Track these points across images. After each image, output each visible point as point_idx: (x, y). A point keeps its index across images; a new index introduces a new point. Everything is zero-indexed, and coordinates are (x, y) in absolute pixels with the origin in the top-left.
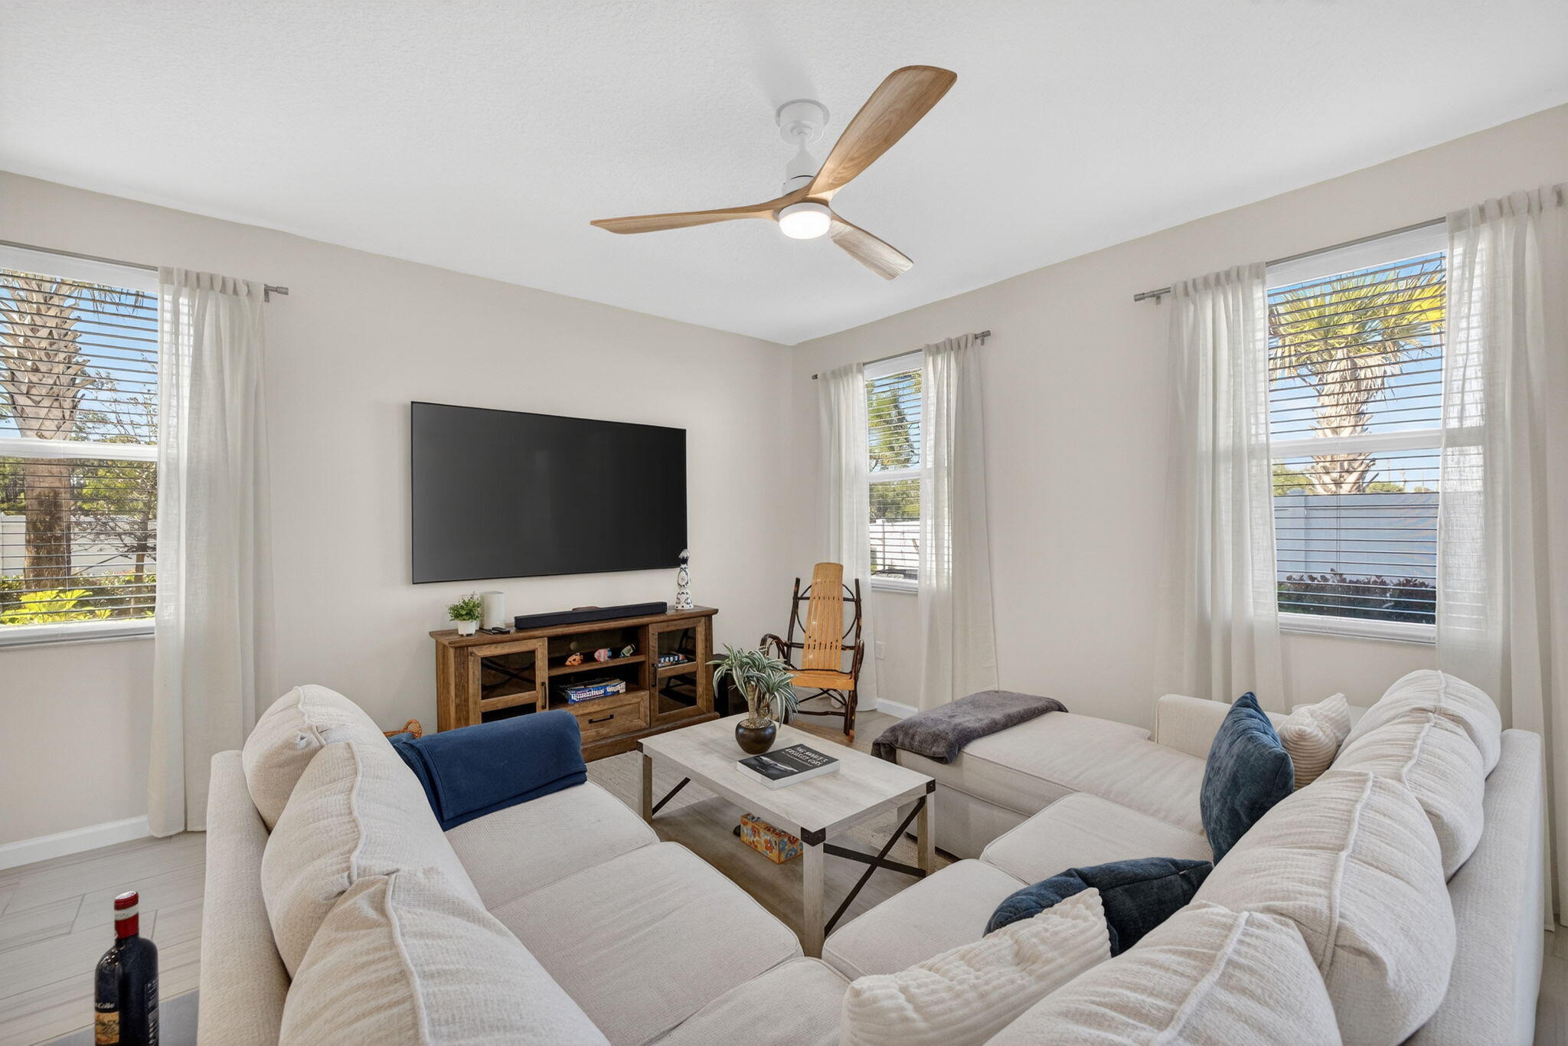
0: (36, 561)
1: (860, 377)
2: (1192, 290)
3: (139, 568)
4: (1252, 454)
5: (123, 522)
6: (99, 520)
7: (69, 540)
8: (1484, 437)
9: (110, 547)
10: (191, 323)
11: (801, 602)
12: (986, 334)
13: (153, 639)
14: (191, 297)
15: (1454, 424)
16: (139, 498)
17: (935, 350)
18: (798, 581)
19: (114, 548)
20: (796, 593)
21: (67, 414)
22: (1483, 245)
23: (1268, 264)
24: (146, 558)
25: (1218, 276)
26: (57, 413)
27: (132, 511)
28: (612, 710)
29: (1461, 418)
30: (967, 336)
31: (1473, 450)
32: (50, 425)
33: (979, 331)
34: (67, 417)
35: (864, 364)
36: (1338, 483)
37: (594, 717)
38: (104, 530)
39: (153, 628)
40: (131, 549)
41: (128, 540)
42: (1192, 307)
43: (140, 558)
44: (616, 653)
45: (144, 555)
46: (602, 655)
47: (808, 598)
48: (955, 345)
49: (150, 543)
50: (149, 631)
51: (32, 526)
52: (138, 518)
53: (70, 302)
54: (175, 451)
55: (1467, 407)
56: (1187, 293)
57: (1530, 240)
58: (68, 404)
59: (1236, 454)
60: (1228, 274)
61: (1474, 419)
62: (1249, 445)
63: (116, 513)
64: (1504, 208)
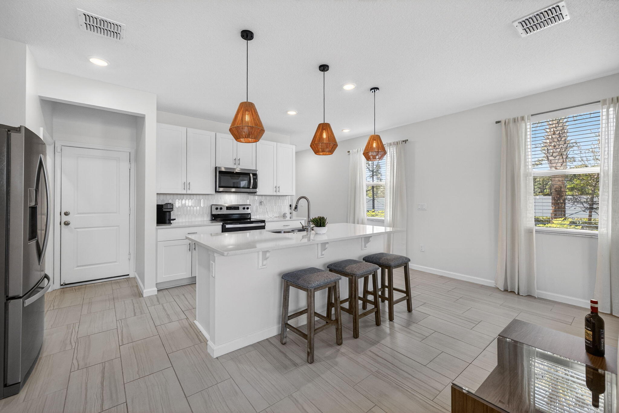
0: (555, 211)
3: (590, 216)
5: (584, 198)
6: (574, 197)
7: (565, 204)
9: (579, 207)
10: (614, 117)
13: (598, 238)
14: (615, 107)
16: (590, 189)
19: (580, 208)
21: (564, 160)
24: (593, 212)
26: (561, 161)
27: (588, 194)
32: (559, 165)
34: (564, 161)
38: (575, 201)
39: (598, 234)
40: (587, 208)
41: (585, 205)
43: (591, 212)
45: (592, 211)
49: (595, 206)
50: (596, 235)
51: (553, 199)
52: (589, 197)
53: (565, 120)
54: (607, 168)
58: (564, 157)
63: (581, 195)
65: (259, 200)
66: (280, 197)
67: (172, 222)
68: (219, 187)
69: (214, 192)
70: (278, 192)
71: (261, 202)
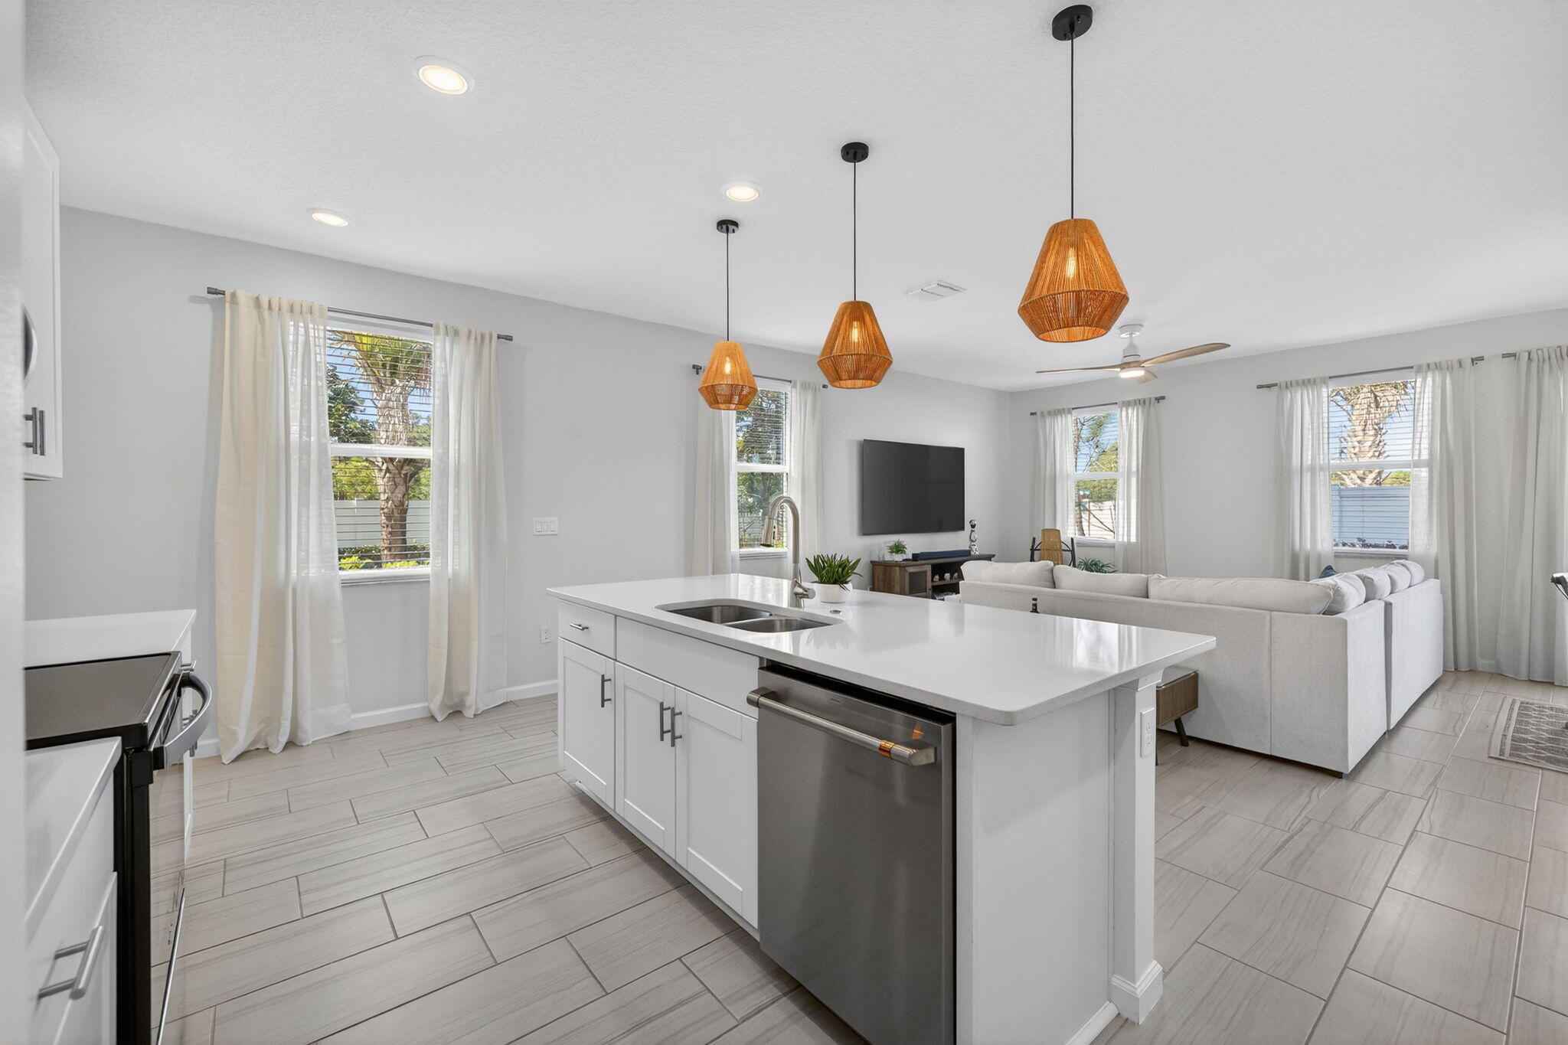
1: (1069, 415)
2: (1289, 385)
4: (1321, 469)
8: (1429, 464)
12: (1163, 398)
15: (1416, 458)
17: (1128, 404)
18: (1034, 539)
20: (1033, 546)
22: (1429, 380)
23: (1330, 378)
25: (1303, 381)
29: (1419, 455)
30: (1150, 399)
31: (1424, 469)
33: (1158, 396)
35: (1073, 409)
36: (1362, 479)
42: (1289, 394)
47: (1039, 550)
48: (1142, 402)
55: (1422, 451)
56: (1287, 387)
57: (1448, 381)
59: (1312, 469)
60: (1309, 380)
61: (1425, 455)
62: (1320, 464)
64: (1438, 366)
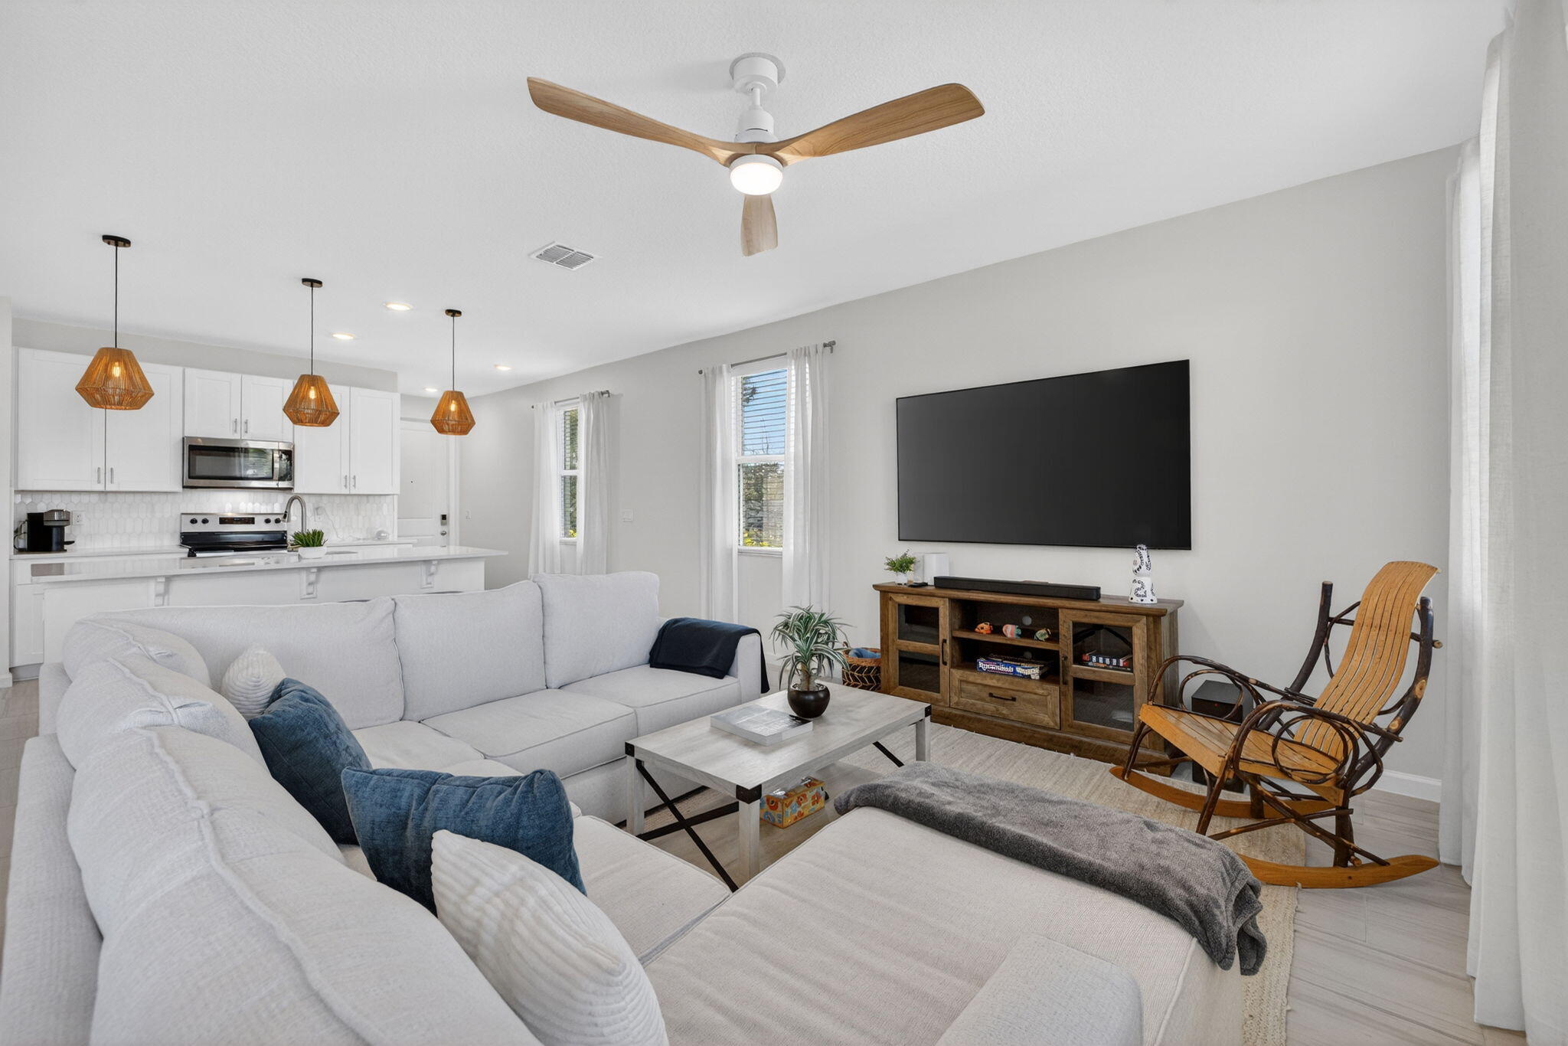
11: (1336, 626)
18: (1327, 589)
20: (1324, 611)
28: (1014, 692)
37: (996, 693)
44: (1027, 633)
46: (1010, 630)
47: (1351, 623)
65: (313, 504)
66: (371, 498)
67: (66, 547)
68: (190, 477)
69: (180, 489)
70: (352, 488)
71: (317, 509)
